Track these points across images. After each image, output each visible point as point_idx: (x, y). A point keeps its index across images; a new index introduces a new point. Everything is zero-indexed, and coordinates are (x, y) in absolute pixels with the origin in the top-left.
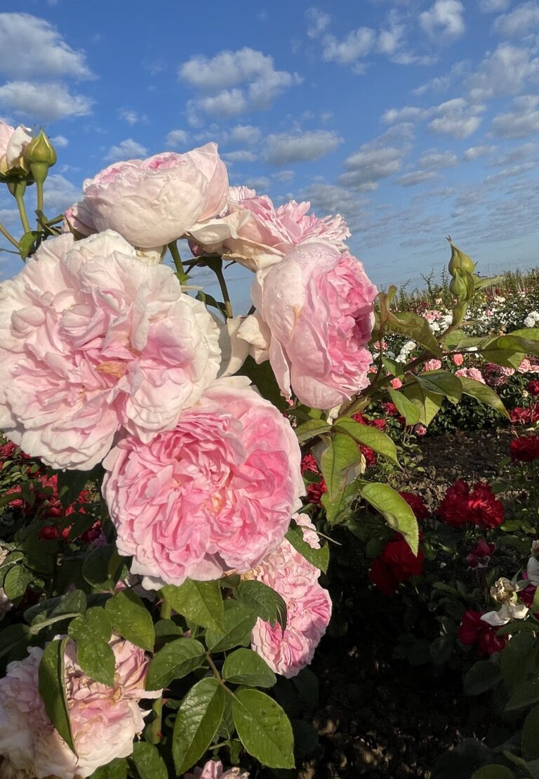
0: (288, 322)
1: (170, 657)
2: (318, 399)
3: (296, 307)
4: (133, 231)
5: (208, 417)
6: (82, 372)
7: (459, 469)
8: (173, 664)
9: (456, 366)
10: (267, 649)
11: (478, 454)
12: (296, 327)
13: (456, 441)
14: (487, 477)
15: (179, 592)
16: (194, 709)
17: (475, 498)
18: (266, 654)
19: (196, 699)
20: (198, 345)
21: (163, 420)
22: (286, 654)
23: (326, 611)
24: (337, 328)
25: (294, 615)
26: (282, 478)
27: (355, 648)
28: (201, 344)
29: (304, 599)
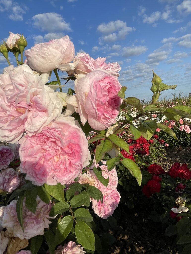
0: (83, 98)
1: (58, 207)
2: (96, 127)
3: (86, 93)
4: (38, 66)
5: (53, 129)
6: (11, 111)
7: (179, 159)
8: (59, 209)
9: (181, 124)
10: (97, 208)
11: (187, 155)
12: (86, 100)
13: (179, 150)
14: (189, 163)
15: (51, 187)
16: (63, 225)
17: (181, 169)
18: (97, 210)
19: (64, 222)
20: (49, 104)
21: (35, 129)
22: (103, 211)
23: (118, 199)
24: (101, 101)
25: (107, 199)
26: (79, 153)
27: (137, 213)
28: (50, 104)
29: (111, 194)
